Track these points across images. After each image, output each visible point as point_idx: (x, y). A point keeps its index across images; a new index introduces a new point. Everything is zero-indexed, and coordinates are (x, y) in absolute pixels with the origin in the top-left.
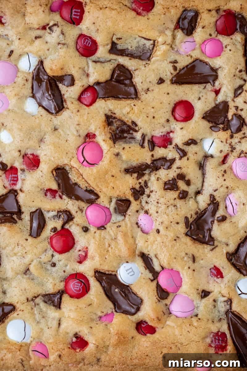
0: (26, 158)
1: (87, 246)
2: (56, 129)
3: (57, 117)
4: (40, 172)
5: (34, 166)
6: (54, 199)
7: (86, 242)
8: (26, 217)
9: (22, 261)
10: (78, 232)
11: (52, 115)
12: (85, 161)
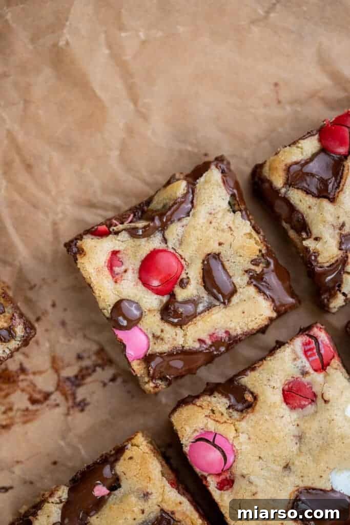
0: (310, 396)
1: (118, 286)
2: (287, 467)
3: (296, 488)
4: (275, 385)
5: (290, 390)
6: (211, 333)
7: (122, 290)
8: (240, 280)
9: (209, 206)
10: (145, 300)
11: (305, 487)
12: (212, 441)
